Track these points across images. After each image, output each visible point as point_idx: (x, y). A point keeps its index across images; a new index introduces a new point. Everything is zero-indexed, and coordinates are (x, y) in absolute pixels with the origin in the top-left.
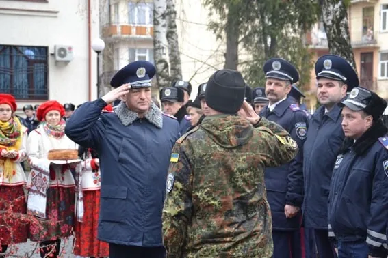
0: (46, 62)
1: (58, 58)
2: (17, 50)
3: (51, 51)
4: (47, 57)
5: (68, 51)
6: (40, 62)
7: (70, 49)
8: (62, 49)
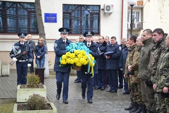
0: (99, 14)
1: (106, 11)
2: (84, 7)
3: (102, 7)
4: (99, 11)
5: (111, 7)
6: (96, 14)
7: (112, 6)
8: (108, 6)
